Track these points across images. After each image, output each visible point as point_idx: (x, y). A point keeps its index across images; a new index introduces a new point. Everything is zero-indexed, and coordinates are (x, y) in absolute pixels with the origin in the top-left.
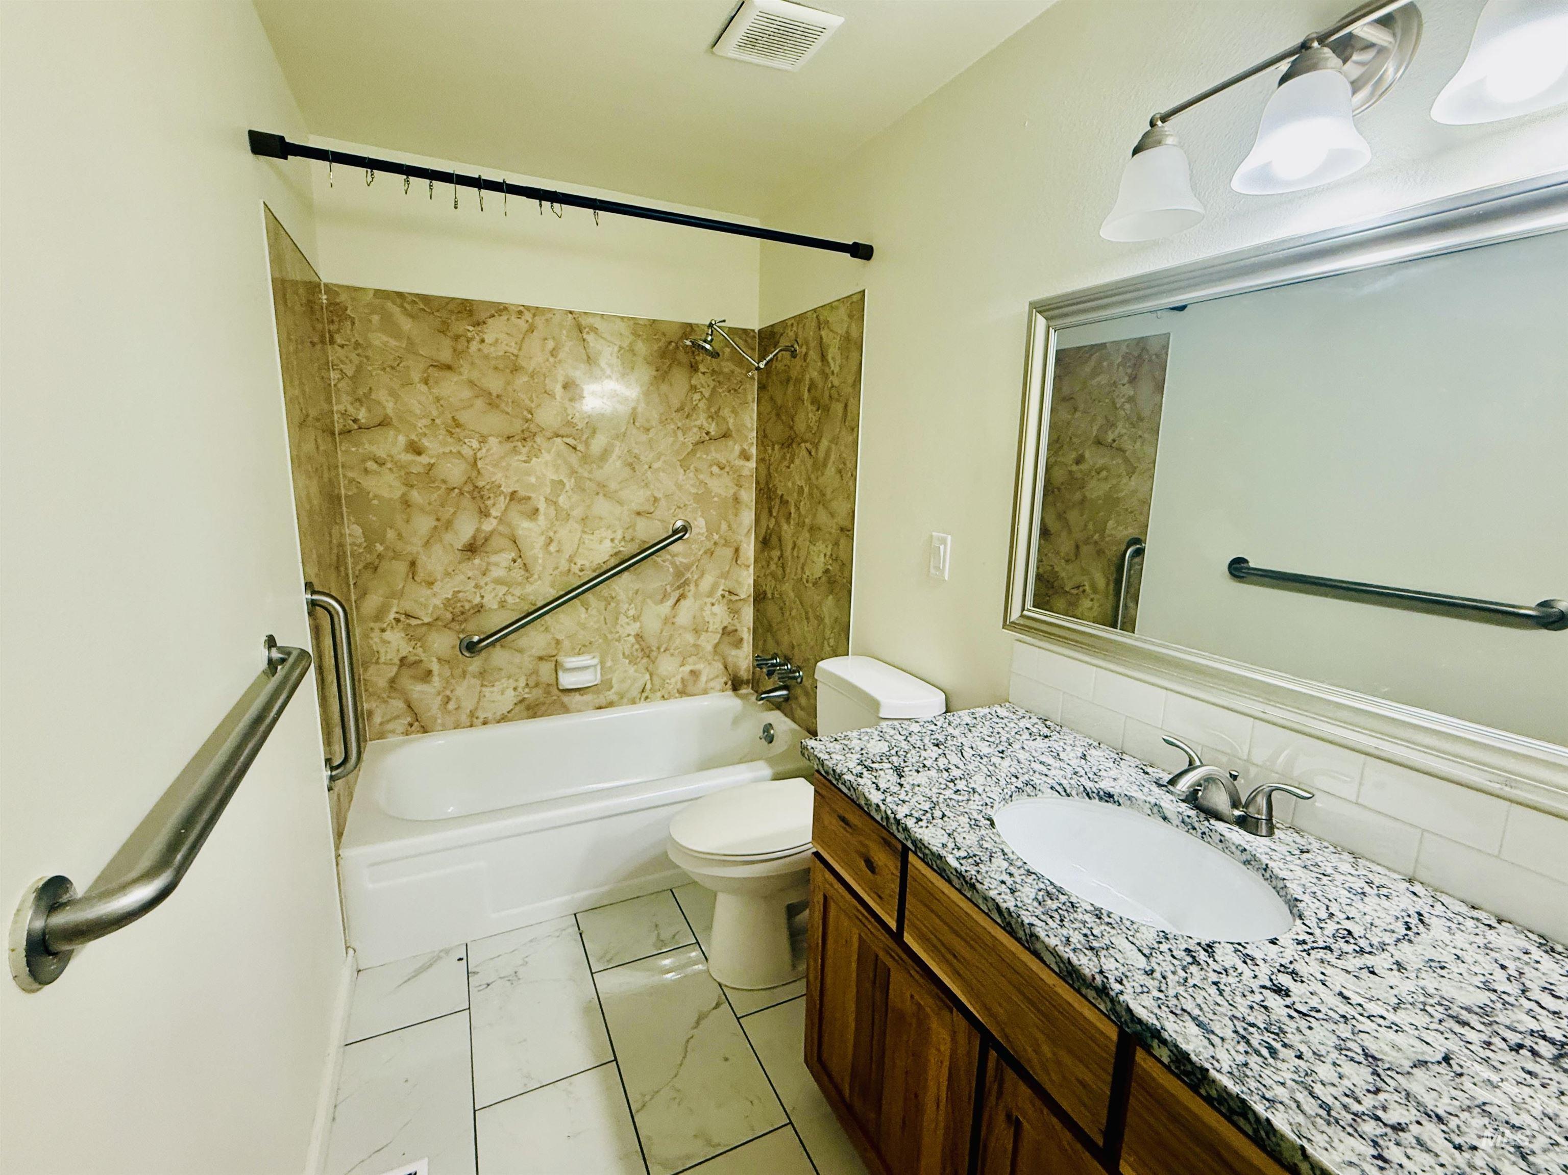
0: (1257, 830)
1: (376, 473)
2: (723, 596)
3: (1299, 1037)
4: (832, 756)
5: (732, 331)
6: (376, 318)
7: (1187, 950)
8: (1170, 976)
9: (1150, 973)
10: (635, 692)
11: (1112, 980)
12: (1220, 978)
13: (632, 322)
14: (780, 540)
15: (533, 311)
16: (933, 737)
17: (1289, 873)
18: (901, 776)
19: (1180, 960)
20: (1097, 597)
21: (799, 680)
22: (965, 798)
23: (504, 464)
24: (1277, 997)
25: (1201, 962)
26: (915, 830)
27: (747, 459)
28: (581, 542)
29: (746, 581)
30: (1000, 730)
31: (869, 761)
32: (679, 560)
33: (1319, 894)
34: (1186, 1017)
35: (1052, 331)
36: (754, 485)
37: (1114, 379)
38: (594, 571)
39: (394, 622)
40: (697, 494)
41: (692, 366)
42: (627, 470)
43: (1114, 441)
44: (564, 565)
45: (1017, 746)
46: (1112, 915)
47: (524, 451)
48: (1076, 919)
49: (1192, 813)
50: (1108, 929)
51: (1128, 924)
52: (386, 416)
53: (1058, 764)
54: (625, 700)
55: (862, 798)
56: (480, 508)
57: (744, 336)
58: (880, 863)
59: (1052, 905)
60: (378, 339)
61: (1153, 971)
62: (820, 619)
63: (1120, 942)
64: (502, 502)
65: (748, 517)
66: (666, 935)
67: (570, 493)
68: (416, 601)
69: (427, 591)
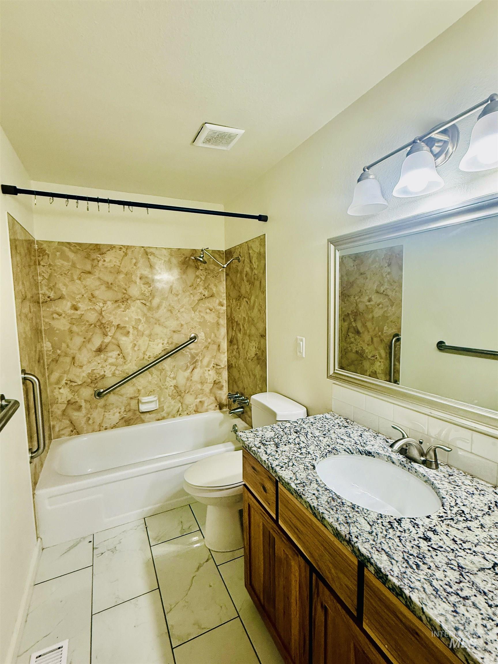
0: (431, 467)
1: (57, 319)
2: (214, 367)
3: (431, 559)
4: (249, 439)
5: (213, 251)
6: (58, 254)
7: (390, 522)
8: (379, 534)
9: (371, 533)
10: (174, 412)
11: (353, 537)
12: (402, 534)
13: (169, 250)
14: (237, 341)
15: (126, 247)
16: (295, 429)
17: (442, 486)
18: (277, 447)
19: (385, 527)
20: (382, 360)
21: (247, 404)
22: (304, 457)
23: (114, 312)
24: (425, 542)
25: (395, 527)
26: (279, 472)
27: (222, 306)
28: (149, 345)
29: (223, 359)
30: (326, 425)
31: (265, 441)
32: (193, 351)
33: (453, 494)
34: (383, 552)
35: (337, 251)
36: (226, 317)
37: (381, 265)
38: (155, 358)
39: (65, 384)
40: (200, 322)
41: (196, 267)
42: (169, 313)
43: (384, 291)
44: (141, 356)
45: (332, 432)
46: (359, 508)
47: (123, 306)
48: (343, 510)
49: (404, 460)
50: (356, 514)
51: (365, 511)
52: (62, 294)
53: (349, 439)
54: (170, 416)
55: (259, 457)
56: (103, 332)
57: (219, 253)
58: (268, 488)
59: (333, 503)
60: (59, 262)
61: (372, 532)
62: (255, 376)
63: (361, 520)
64: (113, 329)
65: (223, 331)
66: (185, 527)
67: (143, 324)
68: (75, 375)
69: (79, 370)
